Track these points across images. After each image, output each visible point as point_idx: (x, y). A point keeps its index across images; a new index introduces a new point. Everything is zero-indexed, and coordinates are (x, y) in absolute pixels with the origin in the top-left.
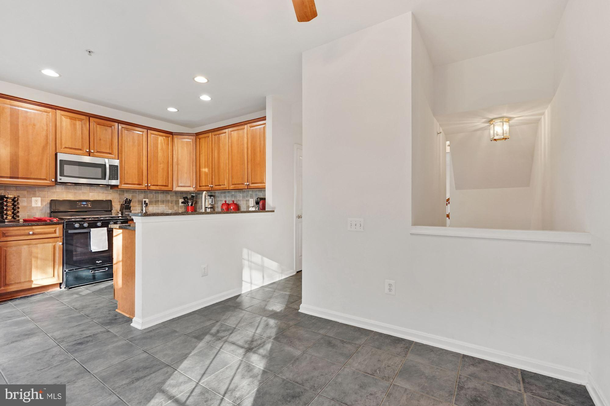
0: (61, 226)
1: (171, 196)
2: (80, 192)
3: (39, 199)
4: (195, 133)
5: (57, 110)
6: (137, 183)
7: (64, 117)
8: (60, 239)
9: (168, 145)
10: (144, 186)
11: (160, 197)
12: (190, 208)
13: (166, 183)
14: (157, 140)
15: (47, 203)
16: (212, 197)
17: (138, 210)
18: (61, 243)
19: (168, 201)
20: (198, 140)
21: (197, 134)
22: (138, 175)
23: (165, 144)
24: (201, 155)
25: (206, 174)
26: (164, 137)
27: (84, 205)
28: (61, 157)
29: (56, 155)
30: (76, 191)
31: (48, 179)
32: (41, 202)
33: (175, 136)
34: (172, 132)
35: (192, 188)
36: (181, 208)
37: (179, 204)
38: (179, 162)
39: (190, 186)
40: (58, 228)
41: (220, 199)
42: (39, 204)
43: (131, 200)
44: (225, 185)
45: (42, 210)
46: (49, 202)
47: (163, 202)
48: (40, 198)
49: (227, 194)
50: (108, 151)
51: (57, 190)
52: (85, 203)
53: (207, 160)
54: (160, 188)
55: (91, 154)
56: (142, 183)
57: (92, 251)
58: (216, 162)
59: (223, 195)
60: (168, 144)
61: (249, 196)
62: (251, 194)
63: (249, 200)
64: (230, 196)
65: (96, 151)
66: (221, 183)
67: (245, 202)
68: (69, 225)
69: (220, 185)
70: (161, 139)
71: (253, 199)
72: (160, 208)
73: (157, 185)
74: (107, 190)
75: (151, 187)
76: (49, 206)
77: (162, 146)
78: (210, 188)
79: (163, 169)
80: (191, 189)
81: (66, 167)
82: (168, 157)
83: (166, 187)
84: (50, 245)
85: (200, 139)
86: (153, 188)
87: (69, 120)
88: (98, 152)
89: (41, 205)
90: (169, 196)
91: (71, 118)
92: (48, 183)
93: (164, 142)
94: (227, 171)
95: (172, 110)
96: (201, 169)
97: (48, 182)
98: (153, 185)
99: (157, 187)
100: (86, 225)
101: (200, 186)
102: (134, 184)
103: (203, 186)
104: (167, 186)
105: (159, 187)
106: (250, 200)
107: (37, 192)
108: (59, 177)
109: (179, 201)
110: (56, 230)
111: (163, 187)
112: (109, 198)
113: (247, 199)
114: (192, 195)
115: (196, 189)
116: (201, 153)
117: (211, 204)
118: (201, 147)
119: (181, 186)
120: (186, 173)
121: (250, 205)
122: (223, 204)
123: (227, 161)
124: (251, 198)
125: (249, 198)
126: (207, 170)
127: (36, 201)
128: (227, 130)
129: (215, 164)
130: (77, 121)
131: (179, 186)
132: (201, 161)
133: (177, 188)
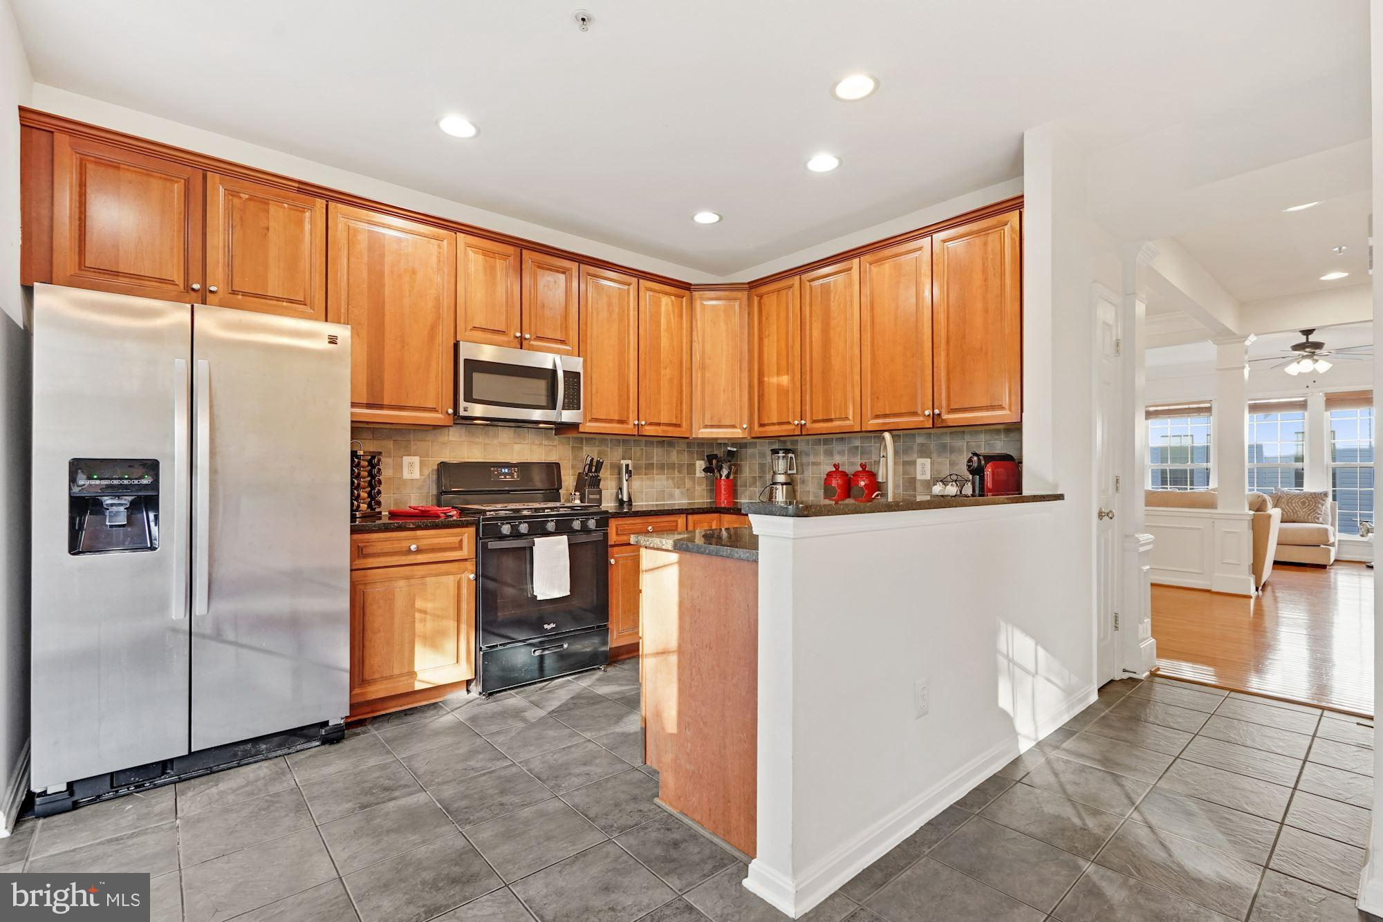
0: (472, 530)
1: (679, 452)
2: (495, 441)
3: (416, 460)
4: (749, 283)
5: (458, 233)
6: (616, 418)
7: (473, 251)
8: (471, 566)
9: (682, 319)
10: (631, 426)
11: (657, 454)
12: (723, 482)
13: (676, 417)
14: (657, 304)
15: (433, 470)
16: (790, 455)
17: (612, 489)
18: (472, 576)
19: (672, 466)
20: (756, 299)
21: (753, 285)
22: (620, 396)
23: (674, 316)
24: (766, 340)
25: (782, 392)
26: (673, 297)
27: (505, 474)
28: (468, 351)
29: (456, 346)
30: (487, 441)
31: (440, 411)
32: (420, 468)
33: (696, 294)
34: (691, 284)
35: (739, 430)
36: (700, 484)
37: (695, 474)
38: (707, 361)
39: (734, 426)
40: (466, 535)
41: (812, 459)
42: (416, 474)
43: (602, 463)
44: (847, 418)
45: (420, 488)
46: (435, 467)
47: (662, 467)
48: (418, 458)
49: (837, 447)
50: (558, 336)
51: (452, 438)
52: (506, 470)
53: (784, 352)
54: (664, 431)
55: (525, 343)
56: (628, 417)
57: (538, 599)
58: (815, 354)
59: (822, 448)
60: (681, 316)
61: (916, 448)
62: (923, 445)
63: (914, 463)
64: (846, 452)
65: (535, 337)
66: (835, 412)
67: (900, 469)
68: (487, 530)
69: (831, 420)
70: (666, 302)
71: (929, 460)
72: (655, 483)
73: (659, 424)
74: (548, 438)
75: (647, 428)
76: (435, 477)
77: (669, 322)
78: (794, 429)
79: (671, 380)
80: (737, 433)
81: (477, 377)
82: (682, 350)
83: (678, 429)
84: (450, 581)
85: (761, 297)
86: (650, 430)
87: (481, 257)
88: (539, 338)
89: (420, 475)
90: (675, 452)
91: (486, 253)
92: (439, 419)
93: (674, 312)
94: (857, 378)
95: (706, 218)
96: (766, 379)
97: (440, 416)
98: (651, 424)
99: (658, 428)
100: (524, 528)
101: (761, 425)
102: (611, 421)
103: (773, 424)
104: (678, 425)
105: (662, 428)
106: (920, 461)
107: (412, 442)
108: (462, 404)
109: (694, 465)
110: (461, 541)
111: (671, 428)
112: (553, 458)
113: (907, 459)
114: (729, 448)
115: (750, 432)
116: (767, 333)
117: (786, 473)
118: (764, 318)
119: (712, 426)
120: (724, 391)
121: (919, 477)
122: (829, 475)
123: (857, 351)
124: (921, 457)
125: (915, 456)
126: (785, 380)
127: (411, 465)
128: (856, 261)
129: (814, 360)
130: (498, 261)
131: (706, 427)
132: (766, 356)
133: (702, 430)
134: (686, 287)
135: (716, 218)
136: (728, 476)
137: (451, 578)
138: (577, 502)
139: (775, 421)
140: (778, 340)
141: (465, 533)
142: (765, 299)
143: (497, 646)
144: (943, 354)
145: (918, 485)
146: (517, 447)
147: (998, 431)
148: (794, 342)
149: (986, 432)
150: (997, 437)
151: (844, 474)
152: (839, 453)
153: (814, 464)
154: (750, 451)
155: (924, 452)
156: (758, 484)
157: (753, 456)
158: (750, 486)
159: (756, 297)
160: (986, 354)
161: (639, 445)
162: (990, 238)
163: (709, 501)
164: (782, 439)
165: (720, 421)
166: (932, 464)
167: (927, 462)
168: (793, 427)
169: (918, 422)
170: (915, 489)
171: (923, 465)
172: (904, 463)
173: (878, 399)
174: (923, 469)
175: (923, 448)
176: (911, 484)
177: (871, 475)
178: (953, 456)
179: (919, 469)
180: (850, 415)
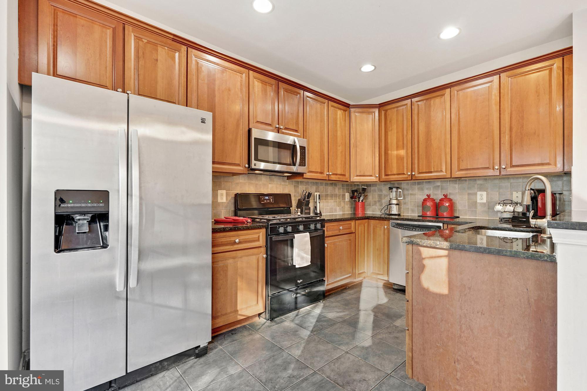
0: (264, 231)
1: (339, 189)
3: (224, 192)
4: (379, 104)
5: (250, 71)
6: (319, 171)
7: (256, 81)
8: (263, 250)
9: (346, 122)
10: (325, 175)
11: (330, 189)
12: (360, 204)
13: (344, 171)
14: (336, 114)
15: (232, 197)
16: (399, 190)
17: (313, 207)
18: (265, 256)
19: (336, 196)
20: (383, 112)
21: (381, 106)
22: (321, 160)
23: (343, 120)
24: (389, 133)
25: (400, 159)
26: (342, 111)
27: (267, 200)
28: (256, 134)
29: (250, 131)
30: (257, 182)
31: (241, 165)
32: (226, 196)
33: (352, 110)
34: (350, 105)
35: (374, 178)
36: (347, 205)
37: (345, 200)
38: (358, 143)
39: (371, 176)
40: (261, 233)
41: (410, 192)
42: (224, 200)
43: (311, 194)
44: (441, 171)
45: (226, 207)
46: (234, 196)
47: (332, 196)
49: (426, 186)
50: (294, 128)
51: (241, 181)
52: (267, 198)
53: (401, 139)
54: (339, 178)
55: (280, 131)
56: (324, 171)
57: (296, 267)
58: (421, 139)
59: (416, 187)
60: (345, 121)
61: (476, 186)
62: (481, 184)
63: (476, 194)
64: (432, 188)
65: (284, 128)
67: (466, 197)
68: (272, 230)
69: (431, 172)
70: (340, 113)
71: (486, 192)
72: (329, 204)
73: (336, 174)
74: (284, 181)
75: (332, 176)
76: (233, 201)
77: (341, 123)
78: (407, 177)
79: (342, 152)
80: (373, 179)
81: (260, 147)
82: (346, 137)
83: (344, 177)
84: (254, 259)
85: (386, 111)
86: (333, 177)
87: (260, 84)
88: (286, 129)
89: (226, 200)
90: (337, 189)
91: (263, 82)
92: (240, 170)
93: (343, 119)
94: (448, 150)
95: (368, 68)
96: (389, 152)
97: (240, 168)
98: (333, 174)
99: (336, 176)
100: (289, 229)
101: (386, 175)
102: (317, 172)
103: (394, 175)
104: (344, 175)
105: (338, 176)
106: (479, 193)
107: (222, 183)
108: (253, 162)
109: (345, 195)
110: (259, 236)
111: (341, 177)
113: (470, 192)
114: (363, 187)
115: (379, 179)
116: (390, 129)
117: (397, 199)
118: (388, 122)
119: (360, 176)
120: (366, 158)
121: (479, 201)
122: (425, 200)
123: (448, 136)
124: (480, 191)
125: (476, 190)
126: (402, 152)
127: (222, 195)
128: (448, 91)
129: (420, 142)
130: (268, 87)
131: (357, 176)
132: (389, 141)
133: (355, 178)
134: (347, 106)
135: (373, 68)
136: (362, 201)
137: (254, 257)
138: (299, 214)
139: (395, 173)
140: (397, 133)
141: (261, 232)
142: (389, 111)
143: (275, 293)
144: (507, 137)
145: (478, 205)
146: (270, 186)
148: (407, 133)
151: (433, 200)
152: (427, 189)
153: (411, 194)
154: (372, 188)
155: (481, 189)
156: (378, 204)
157: (375, 191)
158: (372, 206)
159: (383, 111)
160: (538, 136)
161: (322, 185)
163: (351, 212)
164: (392, 182)
165: (364, 173)
166: (487, 194)
167: (484, 194)
168: (407, 176)
169: (490, 172)
170: (476, 207)
171: (481, 195)
172: (469, 194)
173: (462, 161)
174: (482, 197)
175: (482, 186)
176: (474, 204)
177: (450, 200)
178: (501, 191)
179: (479, 197)
180: (444, 170)
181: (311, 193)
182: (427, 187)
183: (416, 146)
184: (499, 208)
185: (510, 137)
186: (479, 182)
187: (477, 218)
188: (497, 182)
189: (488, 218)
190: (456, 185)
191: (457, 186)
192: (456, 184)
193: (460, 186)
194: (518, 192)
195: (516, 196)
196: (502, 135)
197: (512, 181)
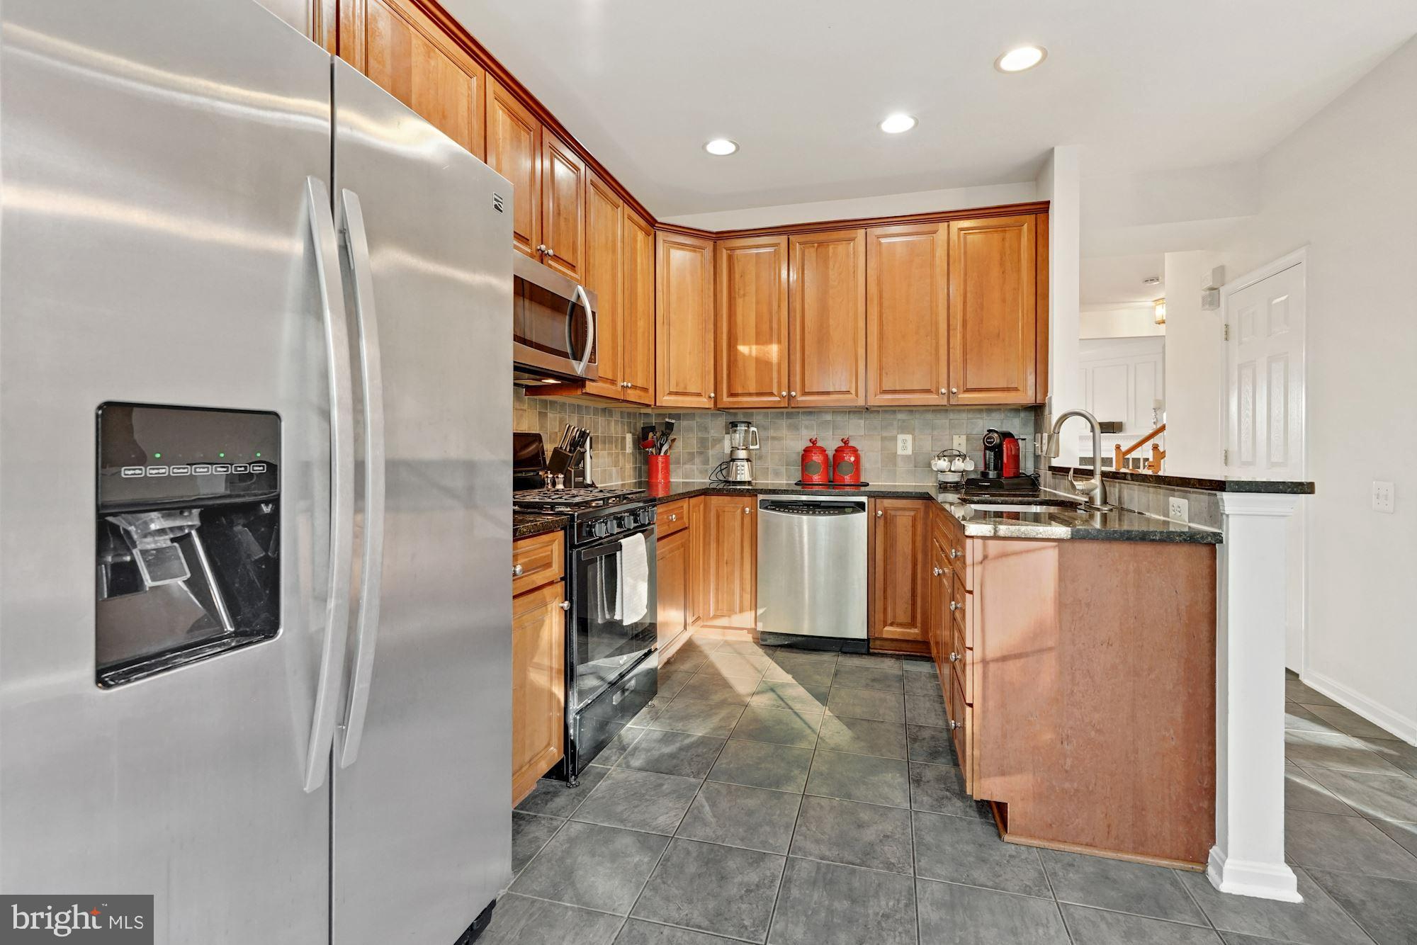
0: (559, 536)
1: (616, 423)
4: (715, 233)
5: (487, 73)
6: (610, 376)
7: (501, 110)
8: (560, 590)
9: (649, 259)
10: (618, 388)
11: (601, 424)
13: (646, 380)
14: (635, 239)
16: (753, 429)
19: (611, 440)
20: (725, 254)
21: (719, 237)
22: (613, 350)
23: (645, 257)
24: (740, 302)
25: (763, 363)
26: (643, 232)
33: (659, 234)
34: (655, 220)
35: (706, 400)
37: (626, 450)
38: (673, 316)
39: (699, 395)
44: (848, 392)
50: (570, 260)
53: (766, 316)
54: (638, 397)
55: (545, 259)
56: (617, 377)
58: (809, 322)
60: (648, 257)
61: (895, 423)
62: (904, 421)
63: (895, 439)
65: (553, 254)
66: (834, 385)
67: (878, 444)
69: (827, 393)
70: (641, 238)
71: (911, 436)
72: (600, 461)
73: (637, 388)
75: (629, 391)
77: (642, 264)
78: (779, 401)
79: (643, 335)
80: (703, 402)
83: (647, 395)
85: (731, 250)
86: (631, 395)
87: (508, 120)
88: (556, 258)
90: (613, 423)
91: (512, 115)
93: (644, 251)
95: (720, 147)
96: (739, 347)
101: (732, 395)
102: (607, 380)
103: (750, 394)
104: (648, 391)
105: (638, 392)
106: (901, 437)
109: (625, 437)
110: (548, 553)
111: (643, 394)
113: (885, 434)
114: (667, 420)
115: (715, 403)
116: (742, 292)
117: (747, 449)
118: (737, 276)
119: (677, 393)
120: (690, 353)
121: (900, 452)
122: (807, 450)
123: (862, 323)
124: (902, 433)
125: (895, 432)
128: (860, 234)
129: (806, 329)
130: (522, 132)
131: (671, 393)
132: (739, 318)
133: (666, 398)
134: (651, 221)
135: (732, 148)
136: (666, 452)
138: (560, 487)
139: (752, 389)
140: (758, 303)
141: (550, 542)
142: (738, 253)
144: (959, 336)
145: (899, 460)
147: (980, 411)
148: (779, 306)
149: (969, 411)
150: (979, 416)
151: (823, 450)
152: (807, 427)
155: (904, 430)
156: (697, 460)
157: (690, 429)
158: (684, 464)
159: (724, 251)
160: (1004, 340)
161: (588, 413)
162: (1008, 235)
163: (634, 481)
165: (685, 388)
166: (914, 439)
167: (909, 437)
168: (778, 399)
169: (932, 399)
170: (895, 465)
171: (904, 441)
172: (883, 439)
173: (887, 374)
174: (905, 445)
175: (905, 424)
176: (891, 459)
177: (854, 451)
178: (935, 433)
179: (900, 444)
180: (853, 391)
181: (588, 431)
182: (807, 423)
183: (798, 337)
184: (943, 464)
185: (963, 338)
186: (900, 416)
187: (897, 484)
188: (929, 416)
189: (914, 484)
190: (860, 421)
191: (862, 422)
192: (861, 419)
193: (867, 422)
194: (961, 436)
195: (959, 443)
196: (951, 332)
197: (951, 416)
